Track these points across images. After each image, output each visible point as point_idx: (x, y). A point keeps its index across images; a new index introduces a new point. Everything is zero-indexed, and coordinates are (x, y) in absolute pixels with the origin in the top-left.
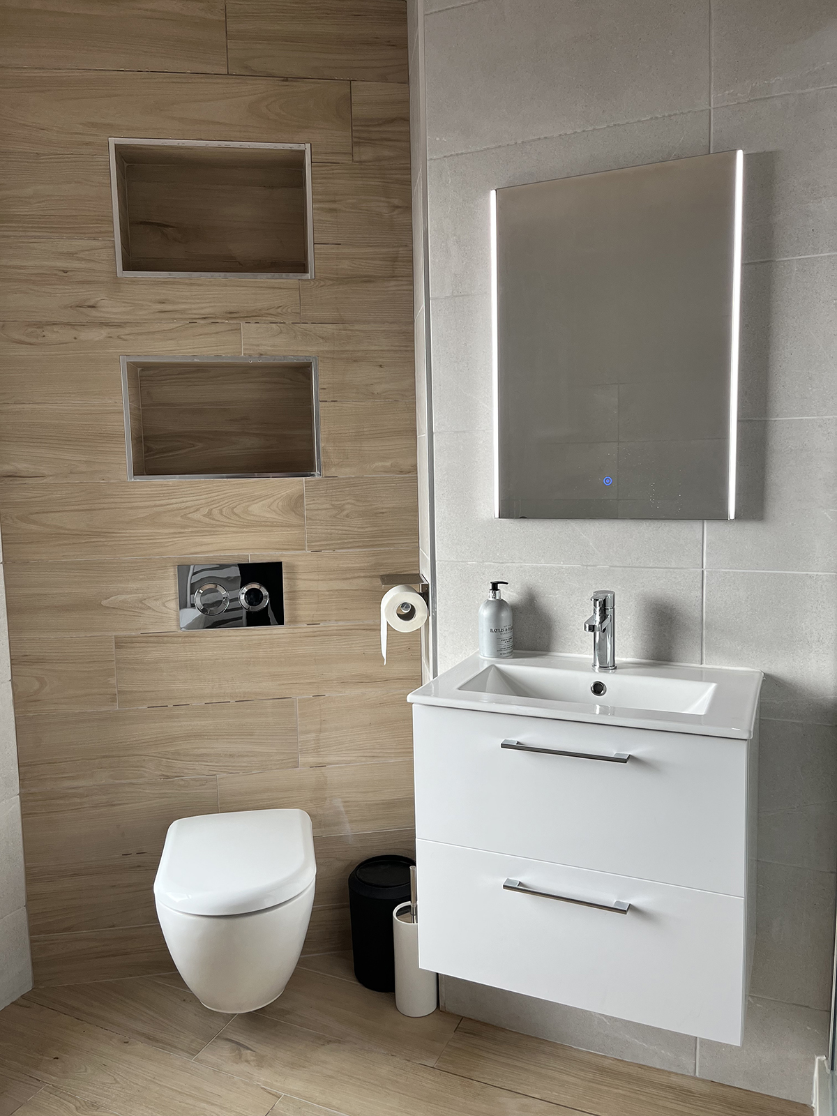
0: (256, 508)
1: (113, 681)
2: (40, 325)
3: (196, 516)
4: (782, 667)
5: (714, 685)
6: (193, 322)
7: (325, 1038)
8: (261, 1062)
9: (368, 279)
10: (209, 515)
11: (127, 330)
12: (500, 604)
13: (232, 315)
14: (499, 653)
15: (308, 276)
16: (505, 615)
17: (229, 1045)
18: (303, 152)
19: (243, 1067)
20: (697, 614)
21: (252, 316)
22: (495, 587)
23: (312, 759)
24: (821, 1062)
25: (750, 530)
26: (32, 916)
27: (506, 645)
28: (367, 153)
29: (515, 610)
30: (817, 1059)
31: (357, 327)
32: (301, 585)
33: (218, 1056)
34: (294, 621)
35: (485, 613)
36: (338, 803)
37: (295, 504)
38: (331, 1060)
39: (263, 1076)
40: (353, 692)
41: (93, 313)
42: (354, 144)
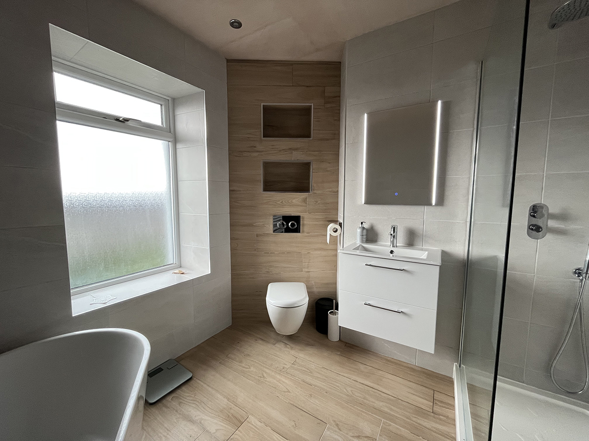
0: (294, 201)
1: (255, 245)
2: (241, 152)
3: (279, 202)
4: (448, 248)
5: (427, 252)
6: (280, 151)
7: (308, 344)
8: (292, 348)
9: (327, 140)
10: (282, 202)
11: (263, 153)
12: (363, 228)
13: (290, 149)
14: (362, 242)
15: (311, 139)
16: (365, 231)
17: (283, 343)
18: (311, 106)
19: (287, 349)
20: (422, 232)
21: (296, 149)
22: (362, 223)
23: (306, 270)
24: (456, 365)
25: (439, 208)
26: (232, 306)
27: (364, 240)
28: (328, 105)
29: (367, 230)
30: (455, 364)
31: (323, 152)
32: (305, 222)
33: (280, 346)
34: (303, 232)
35: (359, 231)
36: (313, 282)
37: (305, 200)
38: (311, 350)
39: (293, 352)
40: (319, 252)
41: (255, 148)
42: (325, 103)
